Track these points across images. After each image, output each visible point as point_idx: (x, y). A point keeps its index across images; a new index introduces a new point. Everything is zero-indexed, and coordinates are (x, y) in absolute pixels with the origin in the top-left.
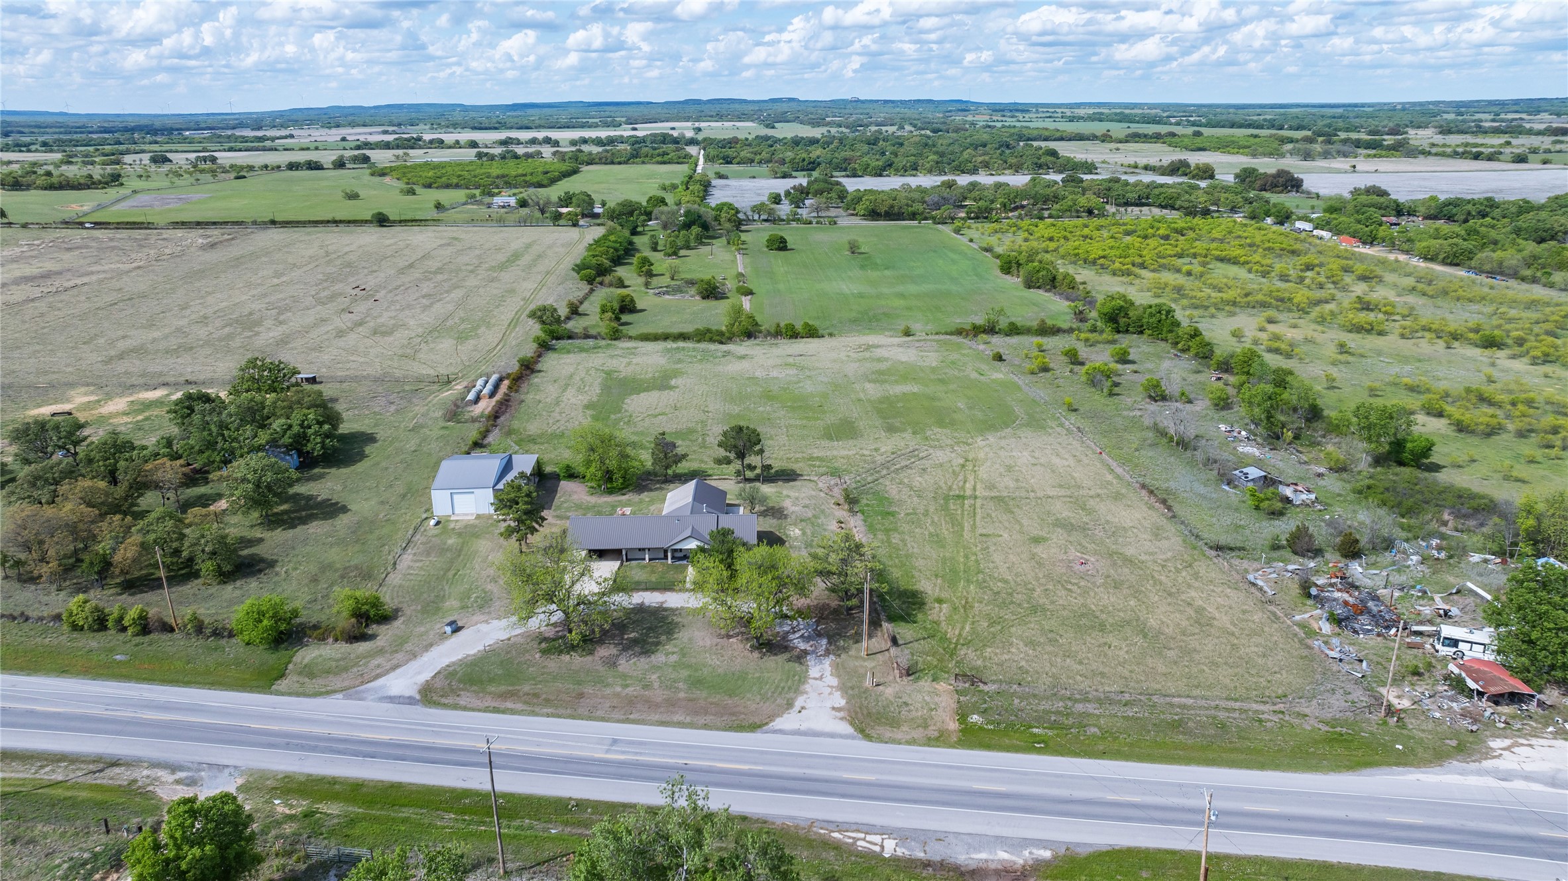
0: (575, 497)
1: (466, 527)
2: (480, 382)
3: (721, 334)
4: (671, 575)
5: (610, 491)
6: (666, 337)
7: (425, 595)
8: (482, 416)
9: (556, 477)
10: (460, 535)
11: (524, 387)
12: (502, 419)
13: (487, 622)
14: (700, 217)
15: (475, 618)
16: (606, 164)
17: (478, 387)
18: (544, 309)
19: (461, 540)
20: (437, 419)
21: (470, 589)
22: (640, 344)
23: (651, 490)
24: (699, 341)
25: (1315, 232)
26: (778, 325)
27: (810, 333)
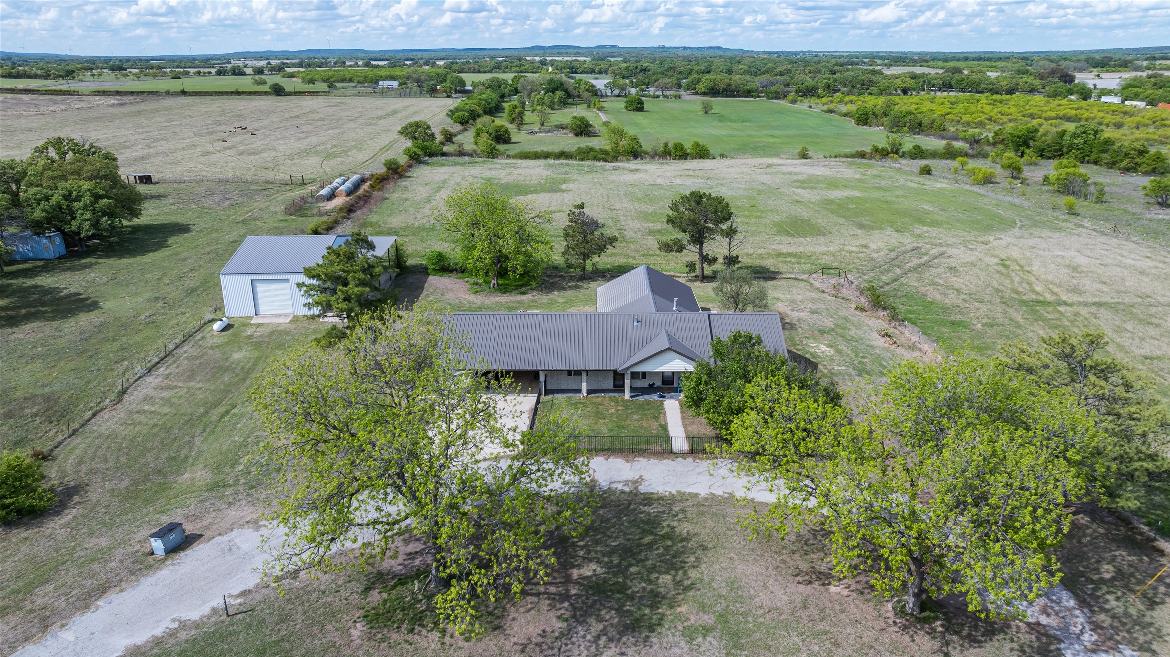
0: (450, 296)
1: (272, 333)
2: (339, 180)
3: (606, 153)
4: (636, 423)
5: (505, 289)
6: (547, 156)
7: (150, 456)
8: (333, 211)
9: (423, 271)
10: (258, 345)
11: (390, 186)
12: (358, 212)
13: (255, 524)
14: (562, 84)
15: (232, 513)
16: (474, 72)
17: (335, 184)
18: (417, 125)
19: (256, 354)
20: (276, 212)
21: (244, 445)
22: (519, 161)
23: (564, 289)
24: (582, 160)
25: (1127, 103)
26: (666, 145)
27: (702, 154)
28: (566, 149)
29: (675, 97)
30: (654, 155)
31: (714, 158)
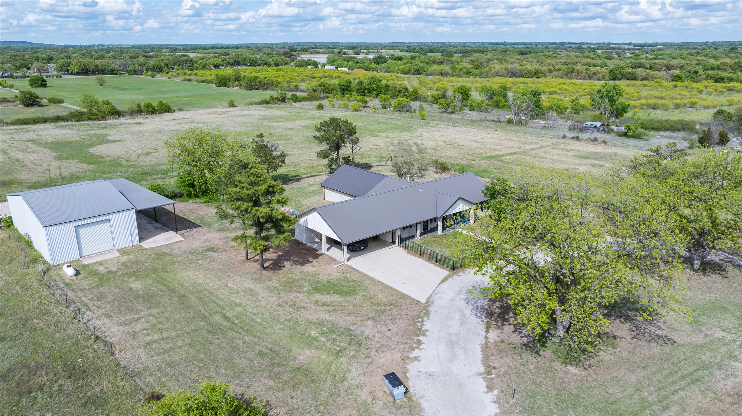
24: (79, 121)
25: (339, 69)
26: (139, 105)
27: (166, 109)
28: (60, 114)
29: (57, 77)
30: (131, 114)
31: (174, 112)
